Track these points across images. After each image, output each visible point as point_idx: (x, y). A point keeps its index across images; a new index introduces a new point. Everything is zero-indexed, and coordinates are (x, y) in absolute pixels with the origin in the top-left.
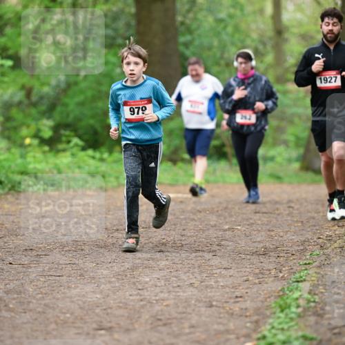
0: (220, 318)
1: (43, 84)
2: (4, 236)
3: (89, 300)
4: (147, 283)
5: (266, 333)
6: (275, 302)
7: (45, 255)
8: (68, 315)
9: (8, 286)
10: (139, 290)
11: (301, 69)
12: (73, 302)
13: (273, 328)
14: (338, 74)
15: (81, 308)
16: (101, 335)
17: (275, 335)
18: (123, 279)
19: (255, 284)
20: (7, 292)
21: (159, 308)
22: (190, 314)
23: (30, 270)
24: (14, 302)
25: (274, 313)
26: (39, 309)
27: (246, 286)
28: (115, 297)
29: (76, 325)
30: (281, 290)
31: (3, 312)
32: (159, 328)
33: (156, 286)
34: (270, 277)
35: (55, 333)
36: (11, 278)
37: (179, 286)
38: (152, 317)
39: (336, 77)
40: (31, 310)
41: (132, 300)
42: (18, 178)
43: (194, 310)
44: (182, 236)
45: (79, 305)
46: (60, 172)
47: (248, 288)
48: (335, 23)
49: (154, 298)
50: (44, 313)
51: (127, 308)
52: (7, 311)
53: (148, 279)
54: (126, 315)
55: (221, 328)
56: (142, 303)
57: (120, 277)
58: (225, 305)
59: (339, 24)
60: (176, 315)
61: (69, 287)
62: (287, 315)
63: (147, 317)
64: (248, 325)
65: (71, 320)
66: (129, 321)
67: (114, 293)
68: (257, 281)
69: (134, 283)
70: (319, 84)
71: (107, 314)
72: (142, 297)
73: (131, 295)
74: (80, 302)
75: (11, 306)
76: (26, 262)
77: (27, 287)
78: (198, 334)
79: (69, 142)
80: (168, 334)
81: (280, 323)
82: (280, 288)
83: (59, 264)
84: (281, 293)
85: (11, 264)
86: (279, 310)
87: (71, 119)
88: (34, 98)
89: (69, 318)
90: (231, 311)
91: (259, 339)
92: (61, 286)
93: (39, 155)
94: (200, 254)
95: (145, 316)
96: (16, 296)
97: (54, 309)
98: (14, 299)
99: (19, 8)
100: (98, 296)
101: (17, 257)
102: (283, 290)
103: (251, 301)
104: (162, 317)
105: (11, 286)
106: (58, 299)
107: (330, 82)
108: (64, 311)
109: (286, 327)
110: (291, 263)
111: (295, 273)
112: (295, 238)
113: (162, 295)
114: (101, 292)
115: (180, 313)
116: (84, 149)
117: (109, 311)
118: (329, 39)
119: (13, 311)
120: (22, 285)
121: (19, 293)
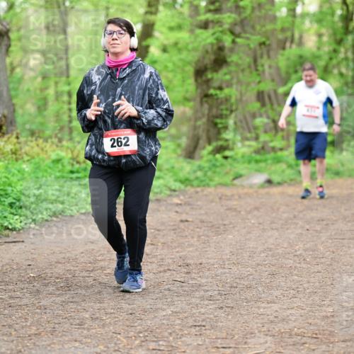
2: (304, 210)
7: (333, 224)
8: (348, 267)
9: (306, 246)
12: (352, 258)
20: (305, 250)
23: (321, 234)
24: (310, 257)
26: (327, 263)
31: (302, 264)
36: (308, 240)
46: (343, 165)
50: (331, 265)
52: (304, 263)
61: (349, 247)
75: (308, 260)
76: (319, 229)
77: (319, 246)
83: (341, 231)
85: (308, 230)
89: (349, 269)
92: (343, 246)
96: (311, 253)
97: (338, 262)
99: (314, 50)
101: (312, 225)
105: (308, 246)
106: (341, 255)
108: (346, 264)
119: (309, 264)
120: (316, 245)
121: (313, 251)
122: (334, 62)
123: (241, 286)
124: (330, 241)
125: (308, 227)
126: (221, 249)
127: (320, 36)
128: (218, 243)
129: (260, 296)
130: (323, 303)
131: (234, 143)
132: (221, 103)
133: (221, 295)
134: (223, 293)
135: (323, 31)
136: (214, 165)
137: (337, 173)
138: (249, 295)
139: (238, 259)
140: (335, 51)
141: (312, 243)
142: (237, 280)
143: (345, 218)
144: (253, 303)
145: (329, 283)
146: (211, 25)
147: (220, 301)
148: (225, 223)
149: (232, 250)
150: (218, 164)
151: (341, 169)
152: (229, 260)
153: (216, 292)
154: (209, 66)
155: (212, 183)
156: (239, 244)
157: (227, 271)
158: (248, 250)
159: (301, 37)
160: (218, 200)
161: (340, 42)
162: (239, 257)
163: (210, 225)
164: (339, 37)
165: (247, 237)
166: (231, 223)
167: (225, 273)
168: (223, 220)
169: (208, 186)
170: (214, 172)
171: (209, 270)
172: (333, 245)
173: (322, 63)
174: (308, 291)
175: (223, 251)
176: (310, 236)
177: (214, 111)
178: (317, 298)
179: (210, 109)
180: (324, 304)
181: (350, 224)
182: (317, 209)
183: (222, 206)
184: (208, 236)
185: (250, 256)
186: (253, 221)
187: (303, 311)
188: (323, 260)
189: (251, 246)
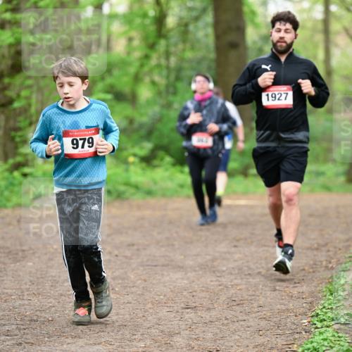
0: (283, 299)
1: (142, 115)
3: (178, 285)
4: (224, 271)
5: (319, 311)
6: (326, 287)
7: (145, 249)
8: (161, 297)
9: (114, 274)
10: (218, 277)
11: (242, 83)
12: (165, 286)
13: (324, 307)
14: (289, 90)
15: (172, 291)
16: (188, 313)
17: (326, 313)
18: (205, 268)
19: (310, 272)
21: (234, 292)
22: (259, 296)
23: (132, 261)
24: (119, 286)
25: (325, 296)
26: (138, 292)
27: (302, 275)
28: (199, 282)
29: (169, 305)
30: (330, 278)
32: (234, 307)
33: (231, 274)
34: (321, 267)
35: (151, 311)
36: (117, 267)
37: (249, 274)
38: (228, 298)
39: (287, 94)
40: (132, 293)
41: (213, 285)
42: (122, 188)
43: (261, 293)
44: (253, 234)
45: (170, 288)
46: (155, 183)
47: (304, 276)
48: (288, 29)
49: (229, 283)
50: (143, 294)
51: (208, 292)
53: (224, 269)
54: (208, 297)
55: (283, 307)
56: (220, 287)
57: (203, 267)
58: (286, 289)
59: (293, 31)
60: (247, 297)
61: (163, 275)
62: (335, 297)
63: (224, 299)
64: (304, 305)
65: (164, 301)
66: (210, 302)
67: (198, 280)
68: (311, 270)
69: (214, 272)
70: (265, 102)
71: (193, 296)
72: (220, 283)
73: (212, 281)
74: (171, 287)
75: (117, 289)
76: (129, 255)
77: (129, 274)
78: (264, 312)
79: (162, 159)
80: (241, 312)
81: (330, 304)
82: (330, 276)
83: (154, 256)
84: (330, 280)
85: (117, 256)
86: (329, 294)
87: (165, 141)
88: (136, 125)
89: (162, 299)
90: (290, 294)
91: (312, 316)
92: (156, 274)
93: (139, 171)
94: (266, 248)
95: (223, 298)
96: (120, 281)
97: (150, 292)
98: (119, 284)
100: (185, 282)
101: (122, 250)
102: (332, 277)
103: (307, 287)
104: (236, 299)
105: (117, 274)
106: (154, 284)
107: (279, 99)
108: (159, 293)
109: (334, 307)
110: (338, 256)
111: (341, 264)
112: (342, 237)
113: (236, 281)
114: (188, 279)
115: (250, 295)
116: (174, 165)
117: (194, 294)
118: (279, 48)
119: (118, 294)
120: (126, 273)
121: (123, 279)
122: (146, 69)
123: (42, 319)
124: (142, 268)
125: (116, 252)
126: (19, 279)
127: (130, 39)
128: (16, 271)
129: (63, 331)
130: (134, 337)
131: (34, 159)
132: (20, 114)
133: (20, 330)
134: (22, 327)
135: (134, 34)
136: (12, 184)
137: (149, 193)
138: (51, 329)
139: (38, 289)
140: (147, 57)
141: (121, 271)
142: (38, 313)
143: (158, 242)
144: (55, 338)
145: (141, 315)
146: (8, 26)
147: (18, 337)
148: (24, 248)
149: (32, 279)
150: (16, 182)
151: (154, 188)
152: (28, 290)
153: (14, 327)
154: (5, 73)
155: (9, 204)
156: (39, 273)
157: (26, 302)
158: (50, 278)
159: (109, 41)
160: (15, 223)
161: (152, 46)
162: (39, 287)
163: (7, 251)
164: (151, 41)
165: (49, 265)
166: (31, 249)
167: (23, 305)
168: (21, 245)
169: (5, 207)
170: (12, 192)
171: (6, 301)
172: (144, 272)
173: (132, 70)
174: (117, 324)
175: (23, 280)
176: (119, 262)
177: (11, 123)
178: (127, 332)
179: (7, 120)
180: (135, 339)
181: (163, 249)
182: (127, 233)
183: (20, 229)
184: (4, 264)
185: (52, 286)
186: (55, 247)
187: (111, 347)
188: (134, 290)
189: (54, 274)
